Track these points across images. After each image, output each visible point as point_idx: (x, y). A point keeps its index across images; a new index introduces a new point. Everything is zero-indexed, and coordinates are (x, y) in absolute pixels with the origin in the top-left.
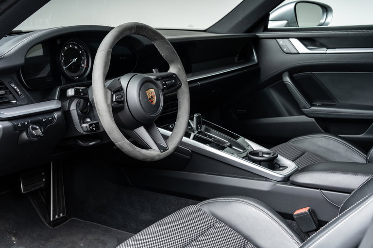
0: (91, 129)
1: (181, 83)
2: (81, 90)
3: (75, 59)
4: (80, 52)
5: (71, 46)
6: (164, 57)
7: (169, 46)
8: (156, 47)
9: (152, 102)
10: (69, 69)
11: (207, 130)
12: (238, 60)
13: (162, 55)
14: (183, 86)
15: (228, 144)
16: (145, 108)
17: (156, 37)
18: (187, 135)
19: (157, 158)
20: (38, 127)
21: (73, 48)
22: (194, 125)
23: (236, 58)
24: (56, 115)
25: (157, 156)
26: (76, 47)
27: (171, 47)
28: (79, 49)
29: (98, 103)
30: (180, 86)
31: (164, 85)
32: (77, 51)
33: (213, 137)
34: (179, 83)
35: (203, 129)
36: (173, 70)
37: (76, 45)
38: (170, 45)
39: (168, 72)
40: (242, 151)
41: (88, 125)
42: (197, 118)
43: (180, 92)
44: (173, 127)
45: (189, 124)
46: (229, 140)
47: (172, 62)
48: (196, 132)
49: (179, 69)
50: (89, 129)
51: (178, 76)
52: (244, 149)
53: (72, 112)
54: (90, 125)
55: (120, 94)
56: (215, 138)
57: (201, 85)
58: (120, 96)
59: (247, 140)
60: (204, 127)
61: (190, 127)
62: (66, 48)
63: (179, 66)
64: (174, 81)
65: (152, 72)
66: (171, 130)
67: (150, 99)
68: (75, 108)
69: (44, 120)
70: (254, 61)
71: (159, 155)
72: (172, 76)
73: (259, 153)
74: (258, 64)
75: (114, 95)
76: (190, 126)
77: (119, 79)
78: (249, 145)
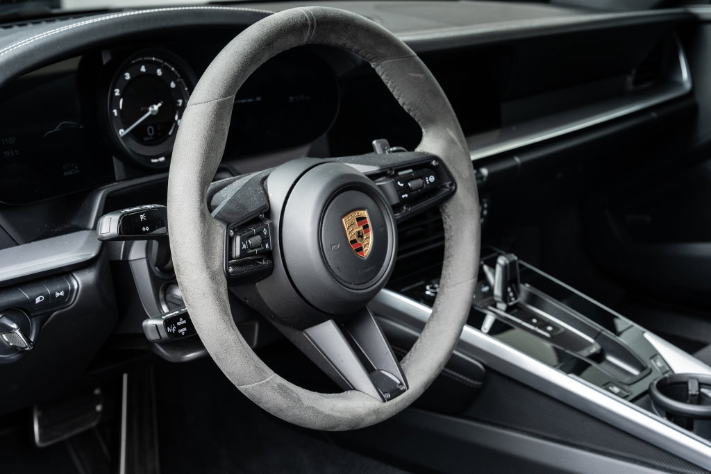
0: (170, 334)
1: (454, 183)
2: (142, 217)
3: (156, 107)
4: (173, 85)
5: (143, 69)
6: (405, 108)
7: (421, 76)
8: (383, 77)
9: (360, 249)
10: (138, 134)
11: (533, 300)
12: (636, 83)
13: (400, 102)
14: (460, 191)
15: (595, 349)
16: (336, 271)
17: (381, 51)
18: (475, 319)
19: (371, 420)
20: (14, 326)
21: (150, 74)
22: (495, 279)
23: (630, 79)
24: (79, 281)
25: (369, 414)
26: (159, 72)
27: (427, 78)
28: (169, 75)
29: (182, 268)
30: (452, 193)
31: (400, 191)
32: (164, 82)
33: (550, 323)
34: (448, 184)
35: (522, 298)
36: (431, 144)
37: (158, 65)
38: (422, 72)
39: (418, 149)
40: (635, 372)
41: (160, 323)
42: (505, 268)
43: (450, 209)
44: (436, 293)
45: (481, 278)
46: (597, 336)
47: (431, 121)
48: (502, 306)
49: (451, 142)
50: (164, 334)
51: (447, 163)
52: (642, 367)
53: (134, 266)
54: (169, 322)
55: (260, 233)
56: (556, 327)
57: (524, 164)
58: (258, 238)
59: (650, 337)
60: (525, 288)
61: (486, 289)
62: (128, 76)
63: (452, 134)
64: (432, 179)
65: (371, 149)
66: (430, 302)
67: (354, 242)
68: (144, 256)
69: (38, 300)
70: (680, 84)
71: (376, 412)
72: (427, 165)
73: (686, 383)
74: (691, 94)
75: (238, 239)
76: (487, 283)
77: (265, 179)
78: (655, 355)
